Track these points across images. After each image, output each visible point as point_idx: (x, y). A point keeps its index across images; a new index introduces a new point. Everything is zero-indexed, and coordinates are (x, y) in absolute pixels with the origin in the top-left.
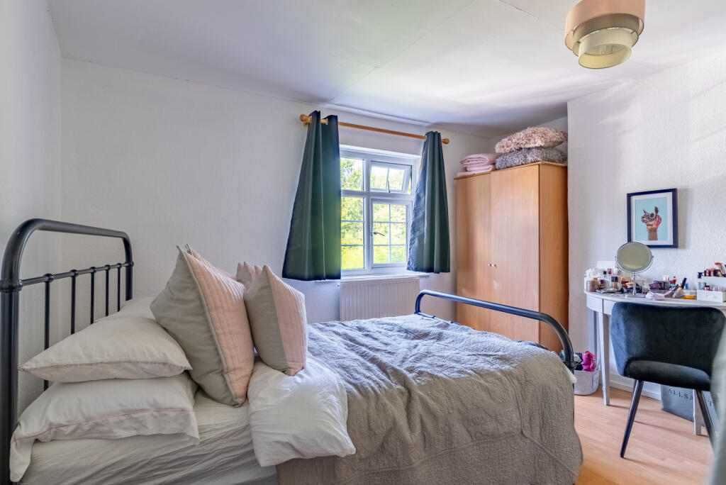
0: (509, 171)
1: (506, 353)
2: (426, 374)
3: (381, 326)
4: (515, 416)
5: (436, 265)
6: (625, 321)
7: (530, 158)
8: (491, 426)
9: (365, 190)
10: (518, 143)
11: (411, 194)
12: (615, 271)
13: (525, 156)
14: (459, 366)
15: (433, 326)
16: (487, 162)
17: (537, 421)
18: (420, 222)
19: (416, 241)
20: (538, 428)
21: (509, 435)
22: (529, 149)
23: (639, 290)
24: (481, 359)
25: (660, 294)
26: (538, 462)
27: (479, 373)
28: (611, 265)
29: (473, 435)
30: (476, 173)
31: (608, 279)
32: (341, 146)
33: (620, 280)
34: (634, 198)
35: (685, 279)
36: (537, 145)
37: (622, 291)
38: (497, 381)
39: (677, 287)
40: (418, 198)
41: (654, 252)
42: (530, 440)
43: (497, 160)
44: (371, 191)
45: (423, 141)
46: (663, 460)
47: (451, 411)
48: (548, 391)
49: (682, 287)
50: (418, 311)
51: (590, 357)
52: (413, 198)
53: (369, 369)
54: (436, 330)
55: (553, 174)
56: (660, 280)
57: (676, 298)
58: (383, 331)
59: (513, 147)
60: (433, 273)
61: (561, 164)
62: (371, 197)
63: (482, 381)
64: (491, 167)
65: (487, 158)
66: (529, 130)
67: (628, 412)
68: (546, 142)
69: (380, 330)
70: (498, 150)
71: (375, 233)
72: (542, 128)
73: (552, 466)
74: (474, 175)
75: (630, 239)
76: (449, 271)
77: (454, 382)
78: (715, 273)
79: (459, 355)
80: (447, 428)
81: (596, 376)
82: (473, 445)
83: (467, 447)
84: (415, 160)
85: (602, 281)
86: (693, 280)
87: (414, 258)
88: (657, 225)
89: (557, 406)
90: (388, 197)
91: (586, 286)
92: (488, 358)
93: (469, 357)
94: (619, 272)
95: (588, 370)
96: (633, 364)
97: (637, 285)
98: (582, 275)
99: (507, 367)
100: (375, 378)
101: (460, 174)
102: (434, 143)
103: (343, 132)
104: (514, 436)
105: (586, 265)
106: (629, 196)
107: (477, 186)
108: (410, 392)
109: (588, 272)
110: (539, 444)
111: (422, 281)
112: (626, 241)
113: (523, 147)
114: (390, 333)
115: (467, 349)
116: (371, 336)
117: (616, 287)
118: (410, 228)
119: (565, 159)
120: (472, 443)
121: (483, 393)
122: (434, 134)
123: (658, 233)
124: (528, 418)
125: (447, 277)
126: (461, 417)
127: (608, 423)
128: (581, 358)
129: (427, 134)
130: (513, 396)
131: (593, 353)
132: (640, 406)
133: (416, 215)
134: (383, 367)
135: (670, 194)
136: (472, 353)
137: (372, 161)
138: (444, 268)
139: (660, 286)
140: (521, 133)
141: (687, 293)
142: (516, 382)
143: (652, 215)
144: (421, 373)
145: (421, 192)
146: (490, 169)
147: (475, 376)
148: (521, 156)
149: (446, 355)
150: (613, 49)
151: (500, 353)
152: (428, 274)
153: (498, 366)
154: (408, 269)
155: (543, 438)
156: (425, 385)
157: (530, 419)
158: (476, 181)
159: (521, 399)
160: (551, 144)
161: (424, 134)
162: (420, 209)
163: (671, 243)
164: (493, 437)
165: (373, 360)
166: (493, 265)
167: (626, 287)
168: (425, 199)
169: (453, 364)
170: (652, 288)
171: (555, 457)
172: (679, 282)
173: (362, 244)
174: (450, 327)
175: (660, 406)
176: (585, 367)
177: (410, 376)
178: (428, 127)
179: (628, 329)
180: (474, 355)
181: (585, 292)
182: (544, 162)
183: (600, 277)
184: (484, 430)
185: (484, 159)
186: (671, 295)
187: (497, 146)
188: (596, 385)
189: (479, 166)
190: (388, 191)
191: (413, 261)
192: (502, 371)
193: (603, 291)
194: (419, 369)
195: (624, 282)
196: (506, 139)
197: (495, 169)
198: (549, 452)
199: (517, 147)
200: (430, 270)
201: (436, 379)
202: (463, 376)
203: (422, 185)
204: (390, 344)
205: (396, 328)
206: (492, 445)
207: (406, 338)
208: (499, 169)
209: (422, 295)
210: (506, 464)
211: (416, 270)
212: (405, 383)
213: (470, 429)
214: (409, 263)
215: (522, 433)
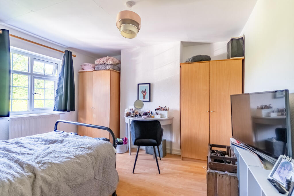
0: (100, 72)
1: (91, 145)
2: (47, 163)
3: (31, 140)
4: (92, 172)
5: (68, 108)
6: (135, 127)
7: (107, 68)
8: (80, 180)
9: (29, 72)
10: (103, 62)
11: (57, 76)
12: (134, 109)
13: (106, 67)
14: (67, 155)
15: (61, 137)
16: (92, 67)
17: (101, 171)
18: (61, 89)
19: (58, 97)
20: (102, 174)
21: (89, 181)
22: (107, 64)
23: (140, 115)
24: (79, 149)
25: (145, 117)
26: (102, 187)
27: (76, 157)
28: (133, 107)
29: (71, 186)
30: (87, 71)
31: (132, 112)
32: (11, 47)
33: (135, 112)
34: (139, 85)
35: (152, 111)
36: (110, 63)
37: (135, 116)
38: (84, 159)
39: (150, 114)
40: (60, 78)
41: (144, 103)
42: (98, 180)
43: (96, 67)
44: (33, 73)
45: (64, 54)
46: (144, 170)
47: (59, 179)
48: (106, 158)
49: (151, 114)
50: (56, 130)
51: (126, 139)
52: (58, 78)
53: (11, 167)
54: (61, 139)
55: (115, 75)
56: (146, 112)
57: (150, 117)
58: (32, 142)
59: (101, 62)
60: (66, 112)
61: (118, 72)
62: (33, 76)
63: (77, 161)
64: (93, 69)
65: (92, 65)
66: (108, 57)
67: (135, 156)
68: (113, 63)
69: (30, 142)
70: (96, 63)
71: (35, 94)
72: (112, 57)
73: (107, 187)
74: (86, 72)
75: (138, 99)
76: (75, 111)
77: (63, 164)
78: (159, 109)
79: (69, 149)
80: (57, 188)
81: (127, 146)
82: (71, 191)
83: (68, 193)
84: (59, 62)
85: (130, 113)
86: (154, 112)
87: (57, 105)
88: (145, 94)
89: (109, 163)
90: (44, 77)
91: (125, 115)
92: (82, 149)
93: (73, 150)
94: (135, 110)
95: (125, 144)
96: (137, 141)
97: (140, 114)
98: (124, 111)
99: (90, 151)
100: (13, 172)
101: (81, 70)
102: (68, 56)
103: (12, 40)
104: (91, 181)
105: (125, 107)
106: (138, 84)
107: (87, 76)
108: (35, 175)
109: (126, 110)
110: (102, 180)
111: (61, 115)
112: (137, 99)
113: (105, 63)
114: (36, 143)
115: (74, 146)
116: (23, 146)
117: (134, 115)
118: (55, 92)
119: (120, 70)
120: (71, 190)
121: (77, 166)
122: (69, 52)
123: (146, 97)
124: (97, 171)
125: (74, 113)
126: (65, 180)
127: (130, 162)
128: (123, 140)
129: (66, 51)
130: (91, 163)
131: (127, 138)
132: (139, 153)
133: (58, 86)
134: (21, 164)
135: (149, 85)
136: (75, 147)
137: (34, 58)
138: (72, 109)
139: (146, 114)
140: (105, 58)
141: (152, 116)
142: (93, 157)
143: (144, 91)
144: (45, 163)
145: (61, 76)
146: (93, 70)
147: (74, 159)
148: (104, 67)
149: (62, 150)
150: (132, 32)
151: (88, 146)
152: (64, 112)
153: (86, 151)
154: (54, 110)
155: (104, 177)
156: (45, 169)
157: (99, 171)
158: (87, 74)
159: (95, 164)
160: (115, 64)
161: (64, 51)
162: (61, 83)
163: (149, 100)
164: (81, 184)
165: (17, 161)
166: (93, 108)
167: (136, 114)
168: (64, 79)
169: (65, 155)
170: (143, 115)
171: (108, 183)
172: (150, 113)
173: (27, 98)
174: (69, 136)
175: (145, 152)
176: (124, 143)
177: (37, 166)
178: (66, 48)
179: (135, 129)
180: (76, 148)
181: (125, 117)
182: (113, 70)
183: (129, 111)
184: (77, 183)
185: (90, 66)
186: (148, 117)
187: (96, 61)
188: (127, 149)
189: (88, 68)
190: (44, 74)
191: (56, 106)
192: (87, 154)
193: (130, 116)
194: (44, 161)
195: (136, 113)
196: (99, 59)
197: (95, 70)
198: (106, 182)
199: (103, 63)
200: (65, 110)
201: (53, 165)
202: (68, 160)
203: (62, 73)
204: (33, 149)
205: (40, 140)
206: (81, 188)
207: (45, 144)
208: (96, 70)
209: (58, 122)
210: (88, 194)
211: (58, 110)
212: (33, 171)
213: (70, 184)
214: (54, 108)
215: (95, 178)
